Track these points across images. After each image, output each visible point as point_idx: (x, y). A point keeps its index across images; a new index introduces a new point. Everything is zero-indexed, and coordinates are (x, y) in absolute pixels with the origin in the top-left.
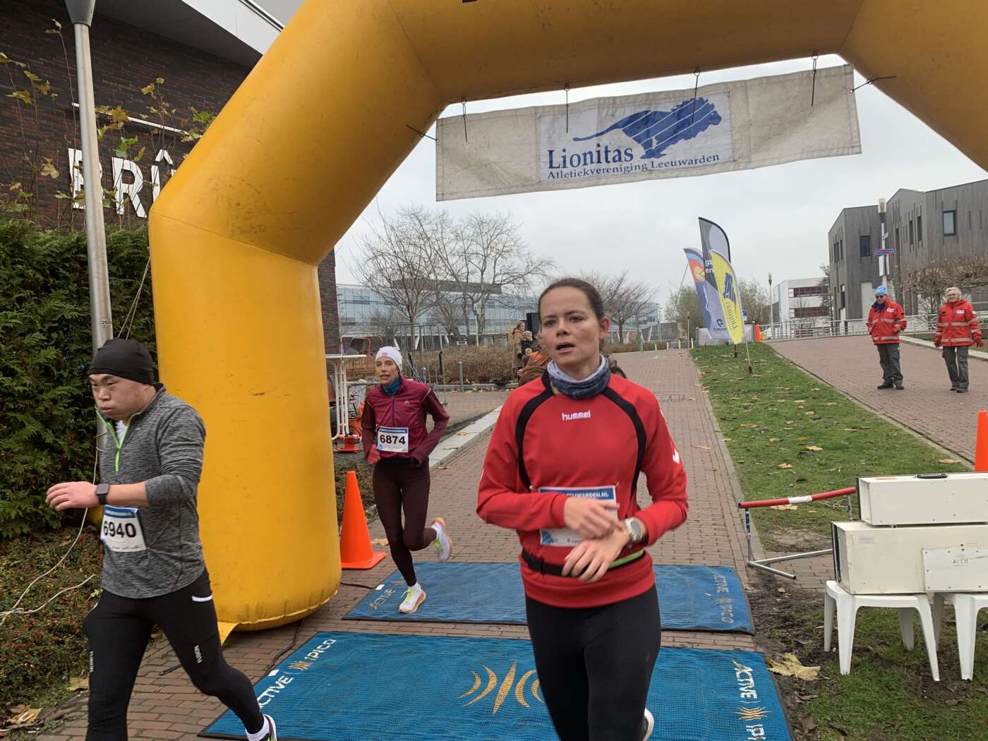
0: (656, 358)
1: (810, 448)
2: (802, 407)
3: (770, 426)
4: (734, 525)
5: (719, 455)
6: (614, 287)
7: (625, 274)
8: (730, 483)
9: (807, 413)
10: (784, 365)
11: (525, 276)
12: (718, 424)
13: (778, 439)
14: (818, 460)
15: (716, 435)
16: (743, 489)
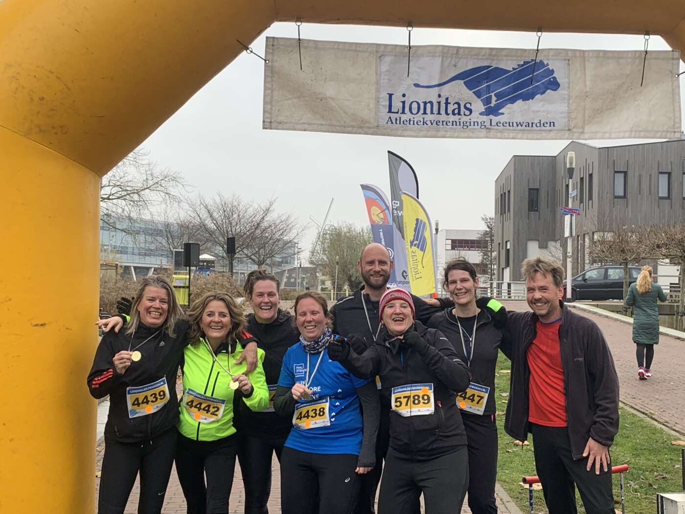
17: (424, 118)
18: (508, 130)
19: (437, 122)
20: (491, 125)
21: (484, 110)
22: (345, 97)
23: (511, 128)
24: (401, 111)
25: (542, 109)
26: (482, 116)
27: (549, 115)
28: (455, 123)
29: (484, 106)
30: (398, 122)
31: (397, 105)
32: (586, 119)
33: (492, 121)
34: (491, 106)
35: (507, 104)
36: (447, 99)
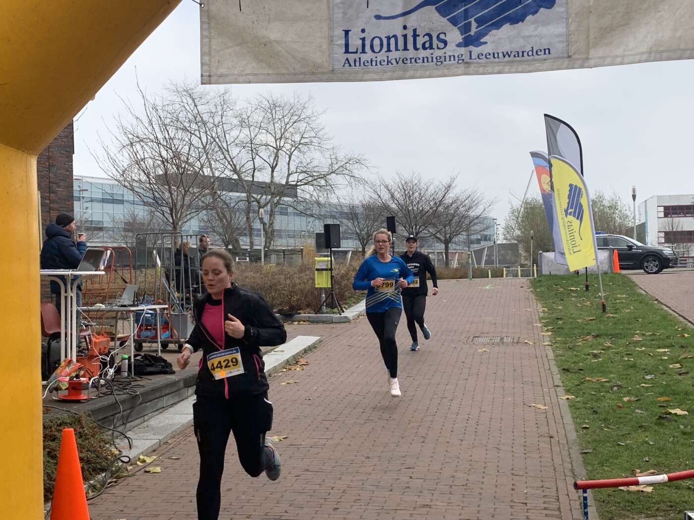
0: (487, 288)
1: (673, 411)
2: (666, 358)
3: (625, 382)
4: (571, 510)
5: (558, 416)
6: (440, 196)
7: (453, 180)
8: (570, 453)
9: (671, 366)
10: (647, 304)
11: (329, 177)
12: (559, 376)
13: (633, 399)
14: (682, 427)
15: (556, 392)
16: (586, 463)
17: (388, 57)
18: (492, 63)
19: (403, 60)
20: (471, 58)
21: (461, 41)
22: (292, 38)
23: (497, 60)
24: (360, 50)
25: (534, 33)
26: (459, 48)
27: (543, 41)
28: (426, 59)
29: (462, 35)
30: (357, 64)
31: (355, 42)
32: (591, 41)
33: (472, 53)
34: (470, 35)
35: (490, 31)
36: (415, 31)
